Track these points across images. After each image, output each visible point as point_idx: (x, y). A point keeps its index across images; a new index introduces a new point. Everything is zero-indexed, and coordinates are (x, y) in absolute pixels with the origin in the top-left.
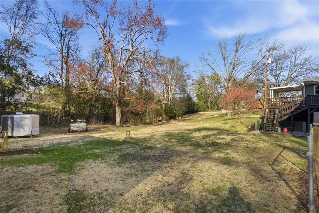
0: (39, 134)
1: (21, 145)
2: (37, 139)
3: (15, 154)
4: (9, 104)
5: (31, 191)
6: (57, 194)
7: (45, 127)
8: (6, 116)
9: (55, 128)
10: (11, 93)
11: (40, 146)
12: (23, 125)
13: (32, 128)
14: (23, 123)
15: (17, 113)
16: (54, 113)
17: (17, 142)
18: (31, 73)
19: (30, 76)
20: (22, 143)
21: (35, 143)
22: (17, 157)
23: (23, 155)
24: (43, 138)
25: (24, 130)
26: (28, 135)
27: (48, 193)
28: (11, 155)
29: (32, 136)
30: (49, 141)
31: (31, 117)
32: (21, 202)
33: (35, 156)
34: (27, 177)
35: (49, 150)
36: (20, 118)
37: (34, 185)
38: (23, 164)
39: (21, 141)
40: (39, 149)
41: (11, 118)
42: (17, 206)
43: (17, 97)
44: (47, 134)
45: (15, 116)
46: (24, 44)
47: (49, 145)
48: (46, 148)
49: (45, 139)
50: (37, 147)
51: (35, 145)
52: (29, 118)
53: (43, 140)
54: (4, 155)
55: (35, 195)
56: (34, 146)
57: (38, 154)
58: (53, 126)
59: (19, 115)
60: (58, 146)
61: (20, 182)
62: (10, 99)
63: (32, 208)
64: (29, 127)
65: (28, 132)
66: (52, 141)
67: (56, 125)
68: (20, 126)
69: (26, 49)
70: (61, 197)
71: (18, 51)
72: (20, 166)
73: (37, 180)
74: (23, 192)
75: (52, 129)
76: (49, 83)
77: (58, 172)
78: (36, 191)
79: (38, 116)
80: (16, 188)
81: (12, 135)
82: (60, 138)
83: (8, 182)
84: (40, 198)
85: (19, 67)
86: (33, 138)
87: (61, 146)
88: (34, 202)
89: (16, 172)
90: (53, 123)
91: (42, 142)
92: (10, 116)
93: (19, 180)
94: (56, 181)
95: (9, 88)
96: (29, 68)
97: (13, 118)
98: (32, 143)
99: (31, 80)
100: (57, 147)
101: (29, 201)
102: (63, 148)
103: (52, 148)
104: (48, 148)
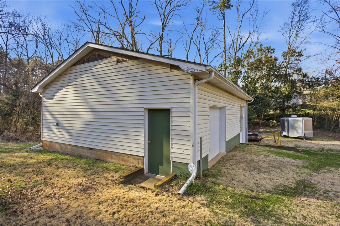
0: (313, 137)
1: (293, 144)
2: (310, 141)
3: (283, 149)
4: (289, 107)
5: (279, 170)
6: (294, 178)
7: (323, 131)
8: (283, 118)
9: (335, 133)
10: (289, 97)
11: (308, 149)
12: (296, 127)
13: (305, 131)
14: (296, 125)
15: (293, 116)
16: (333, 116)
17: (291, 142)
18: (306, 75)
19: (304, 79)
20: (295, 143)
21: (306, 145)
22: (283, 151)
23: (289, 151)
24: (316, 142)
25: (298, 132)
26: (301, 137)
27: (288, 175)
28: (280, 149)
29: (305, 138)
30: (321, 145)
31: (303, 120)
32: (272, 172)
33: (298, 154)
34: (281, 163)
35: (316, 154)
36: (294, 121)
37: (283, 168)
38: (283, 156)
39: (295, 141)
40: (308, 150)
41: (287, 120)
42: (269, 173)
43: (294, 101)
44: (323, 139)
45: (290, 119)
46: (297, 51)
47: (319, 149)
48: (313, 151)
49: (318, 143)
50: (306, 149)
51: (305, 147)
52: (302, 121)
53: (314, 144)
54: (276, 148)
55: (280, 173)
56: (303, 147)
57: (302, 153)
58: (332, 130)
59: (294, 117)
60: (327, 152)
61: (275, 164)
62: (288, 103)
63: (275, 177)
64: (302, 130)
65: (301, 134)
66: (323, 146)
67: (336, 130)
68: (294, 128)
69: (300, 54)
70: (295, 180)
71: (293, 58)
72: (281, 157)
73: (286, 166)
74: (274, 169)
75: (331, 134)
76: (326, 83)
77: (304, 167)
78: (281, 171)
79: (311, 119)
80: (272, 166)
81: (288, 135)
82: (336, 145)
83: (269, 162)
84: (282, 175)
85: (295, 73)
86: (306, 140)
87: (331, 152)
88: (278, 175)
89: (276, 159)
90: (333, 127)
91: (312, 145)
92: (286, 119)
93: (275, 163)
94: (298, 172)
95: (285, 93)
96: (304, 71)
97: (288, 120)
98: (303, 144)
99: (306, 83)
100: (325, 153)
101: (275, 174)
102: (332, 155)
103: (319, 152)
104: (316, 151)
